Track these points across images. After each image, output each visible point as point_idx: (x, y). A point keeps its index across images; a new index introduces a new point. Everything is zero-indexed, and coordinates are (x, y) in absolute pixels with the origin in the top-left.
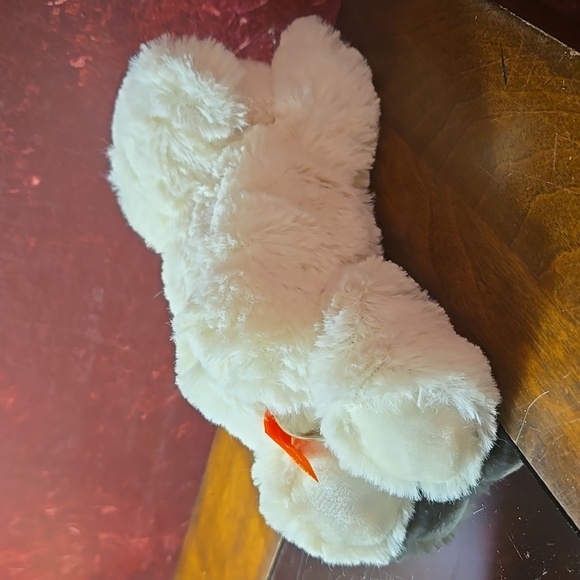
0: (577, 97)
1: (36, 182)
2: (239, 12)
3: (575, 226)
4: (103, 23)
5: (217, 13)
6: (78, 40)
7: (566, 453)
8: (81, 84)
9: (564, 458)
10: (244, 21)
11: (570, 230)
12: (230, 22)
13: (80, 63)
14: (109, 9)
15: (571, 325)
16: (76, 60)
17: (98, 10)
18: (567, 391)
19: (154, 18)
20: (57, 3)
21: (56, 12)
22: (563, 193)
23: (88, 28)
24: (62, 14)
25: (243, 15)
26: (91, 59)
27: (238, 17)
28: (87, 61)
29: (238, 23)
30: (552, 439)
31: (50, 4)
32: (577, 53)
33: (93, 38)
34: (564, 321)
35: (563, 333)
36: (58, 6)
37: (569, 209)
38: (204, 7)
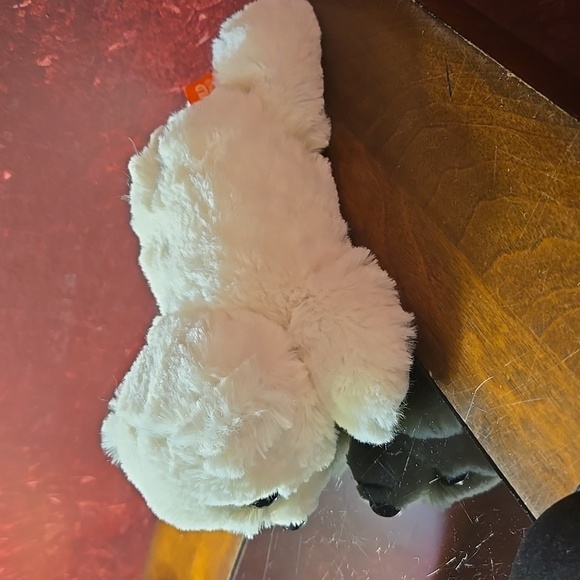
0: (513, 115)
1: (7, 176)
2: (198, 9)
3: (513, 232)
4: (67, 23)
5: (177, 10)
6: (44, 40)
7: (509, 431)
8: (47, 82)
9: (506, 436)
10: (203, 16)
11: (509, 235)
12: (190, 19)
13: (46, 62)
14: (73, 9)
15: (511, 319)
16: (42, 59)
17: (62, 11)
18: (508, 378)
19: (116, 17)
20: (21, 6)
21: (21, 14)
22: (502, 201)
23: (53, 29)
24: (27, 16)
25: (201, 12)
26: (56, 58)
27: (197, 13)
28: (52, 60)
29: (198, 19)
30: (496, 419)
31: (16, 6)
32: (513, 75)
33: (58, 38)
34: (505, 316)
35: (505, 326)
36: (23, 8)
37: (507, 216)
38: (164, 5)
